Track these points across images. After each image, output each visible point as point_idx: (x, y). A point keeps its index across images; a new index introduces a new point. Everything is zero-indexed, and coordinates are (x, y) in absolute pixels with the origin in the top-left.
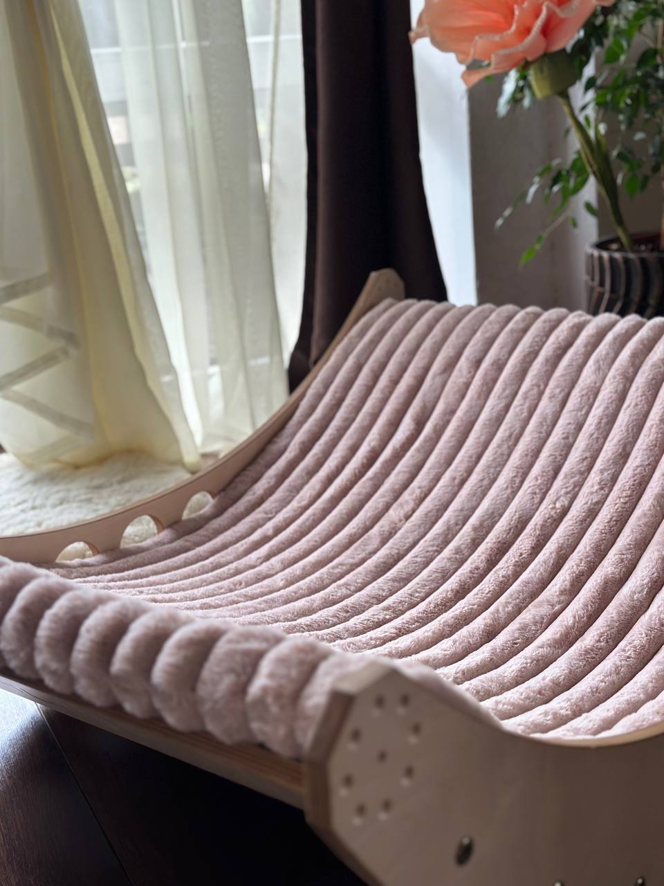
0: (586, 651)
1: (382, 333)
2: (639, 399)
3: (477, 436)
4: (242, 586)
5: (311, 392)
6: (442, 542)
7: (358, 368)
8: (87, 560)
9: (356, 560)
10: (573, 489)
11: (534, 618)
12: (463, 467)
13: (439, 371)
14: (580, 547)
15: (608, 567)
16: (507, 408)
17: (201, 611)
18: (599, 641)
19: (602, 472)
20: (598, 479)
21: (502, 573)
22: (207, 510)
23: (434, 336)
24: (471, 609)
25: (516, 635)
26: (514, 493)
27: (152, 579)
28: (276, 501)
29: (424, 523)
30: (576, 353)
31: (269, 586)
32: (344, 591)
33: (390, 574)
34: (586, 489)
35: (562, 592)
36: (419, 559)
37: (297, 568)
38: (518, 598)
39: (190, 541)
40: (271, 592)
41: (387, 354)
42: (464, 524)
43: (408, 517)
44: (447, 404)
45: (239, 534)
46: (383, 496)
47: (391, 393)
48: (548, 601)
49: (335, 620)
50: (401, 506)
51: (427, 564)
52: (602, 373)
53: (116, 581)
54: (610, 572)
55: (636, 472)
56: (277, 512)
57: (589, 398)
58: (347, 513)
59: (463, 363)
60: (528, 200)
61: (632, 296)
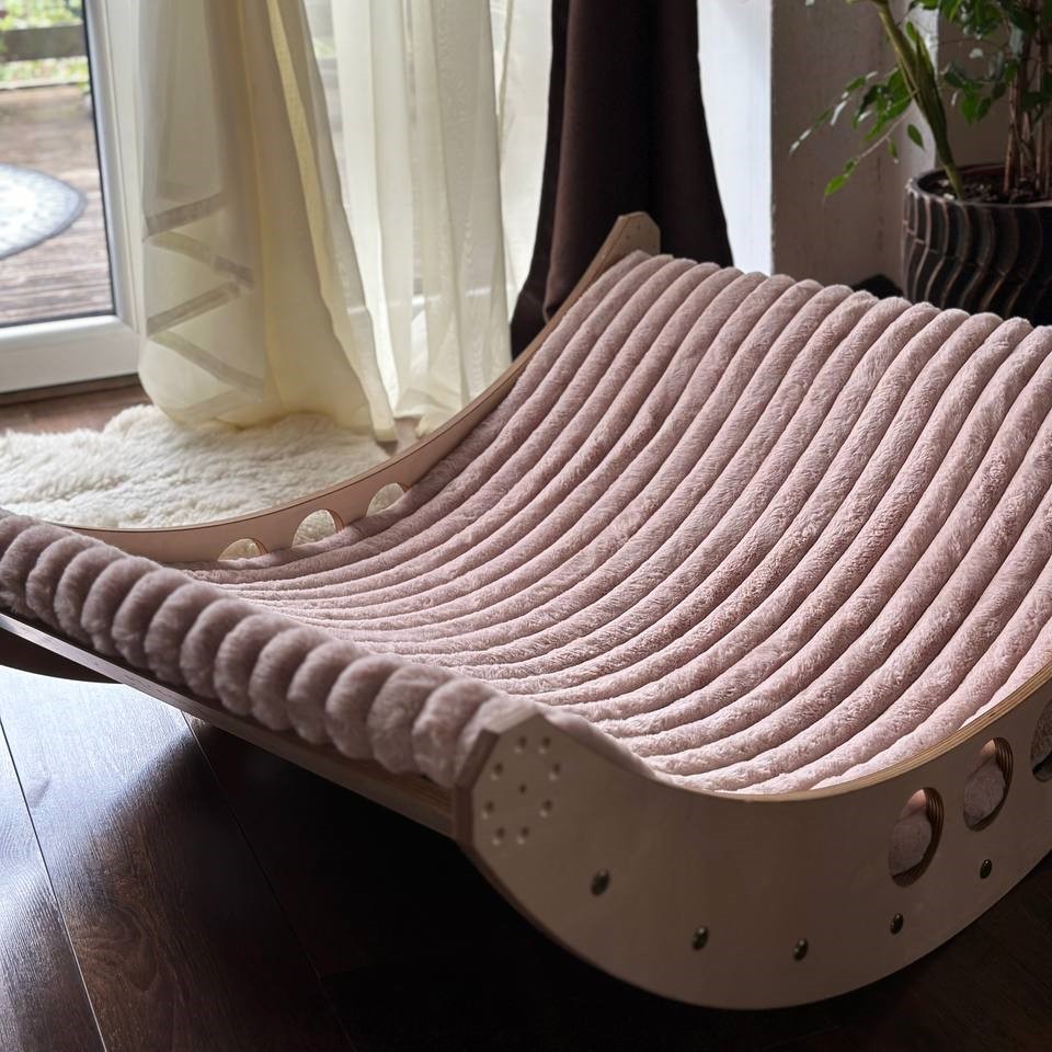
0: (804, 706)
1: (625, 297)
2: (913, 411)
3: (722, 439)
4: (431, 603)
5: (532, 365)
6: (667, 567)
7: (593, 339)
8: (254, 560)
9: (566, 581)
10: (825, 515)
11: (755, 665)
12: (702, 477)
13: (688, 354)
14: (822, 586)
15: (847, 613)
16: (763, 407)
17: (380, 632)
18: (822, 696)
19: (859, 496)
20: (853, 504)
21: (729, 609)
22: (397, 505)
23: (686, 307)
24: (688, 649)
25: (732, 683)
26: (758, 514)
27: (327, 588)
28: (478, 501)
29: (649, 541)
30: (849, 347)
31: (461, 607)
32: (547, 618)
33: (601, 602)
34: (838, 517)
35: (791, 638)
36: (637, 586)
37: (496, 586)
38: (742, 641)
39: (373, 544)
40: (461, 615)
41: (628, 324)
42: (695, 548)
43: (631, 533)
44: (693, 396)
45: (431, 539)
46: (606, 505)
47: (628, 376)
48: (775, 646)
49: (531, 652)
50: (626, 518)
51: (646, 592)
52: (875, 375)
53: (286, 589)
54: (849, 617)
55: (898, 500)
56: (480, 515)
57: (857, 404)
58: (560, 523)
59: (717, 346)
60: (833, 121)
61: (957, 255)
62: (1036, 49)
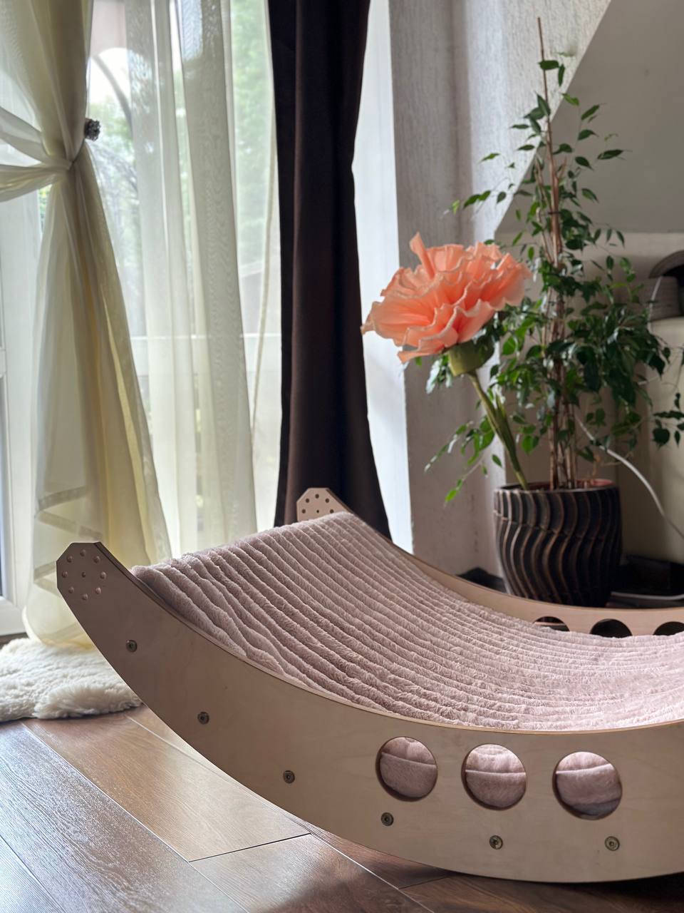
60: (450, 450)
61: (528, 523)
62: (562, 407)
